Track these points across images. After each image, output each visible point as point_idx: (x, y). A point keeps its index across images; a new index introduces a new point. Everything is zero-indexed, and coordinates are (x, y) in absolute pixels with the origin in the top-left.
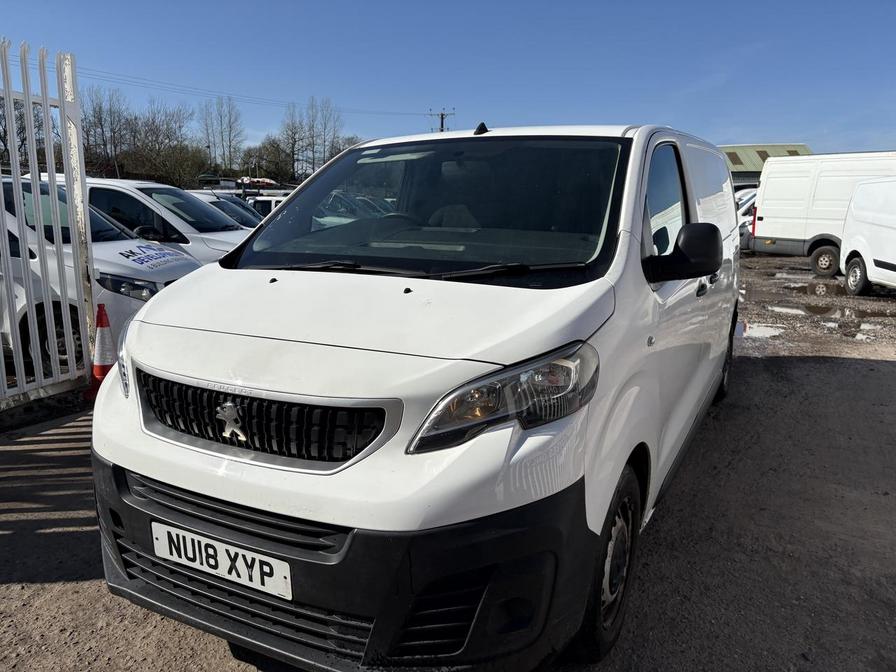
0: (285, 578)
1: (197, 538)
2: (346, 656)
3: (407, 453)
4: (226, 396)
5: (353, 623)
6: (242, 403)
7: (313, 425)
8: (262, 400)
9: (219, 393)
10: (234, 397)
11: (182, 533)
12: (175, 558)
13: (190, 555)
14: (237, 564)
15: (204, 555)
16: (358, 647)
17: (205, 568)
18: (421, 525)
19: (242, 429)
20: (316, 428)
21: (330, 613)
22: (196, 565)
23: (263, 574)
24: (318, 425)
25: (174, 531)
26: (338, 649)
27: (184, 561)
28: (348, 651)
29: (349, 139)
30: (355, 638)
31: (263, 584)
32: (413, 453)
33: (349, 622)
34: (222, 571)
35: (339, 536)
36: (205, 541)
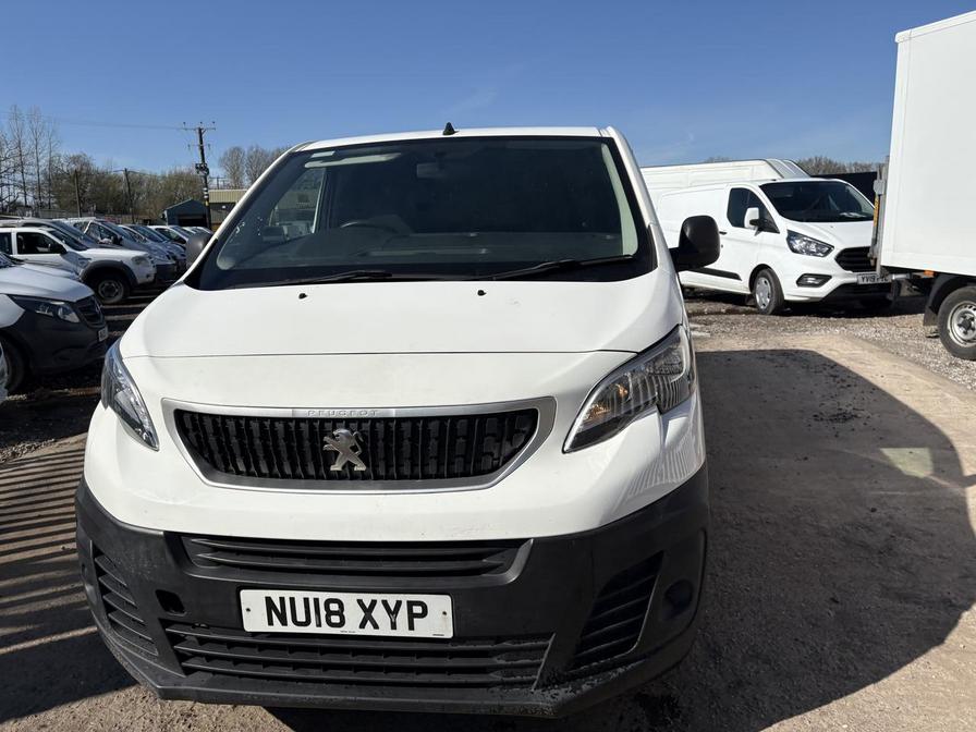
0: (445, 613)
1: (311, 595)
2: (512, 684)
3: (564, 452)
4: (336, 422)
5: (528, 644)
6: (359, 427)
7: (458, 438)
8: (387, 420)
9: (323, 421)
10: (348, 422)
11: (287, 594)
12: (277, 627)
13: (301, 617)
14: (374, 614)
15: (323, 613)
16: (528, 670)
17: (326, 629)
18: (601, 522)
19: (363, 458)
20: (461, 440)
21: (499, 640)
22: (312, 629)
23: (412, 616)
24: (464, 437)
25: (275, 595)
26: (506, 679)
27: (291, 628)
28: (519, 678)
29: (74, 158)
30: (528, 661)
31: (411, 627)
32: (568, 452)
33: (522, 645)
34: (352, 627)
35: (507, 553)
36: (323, 596)
